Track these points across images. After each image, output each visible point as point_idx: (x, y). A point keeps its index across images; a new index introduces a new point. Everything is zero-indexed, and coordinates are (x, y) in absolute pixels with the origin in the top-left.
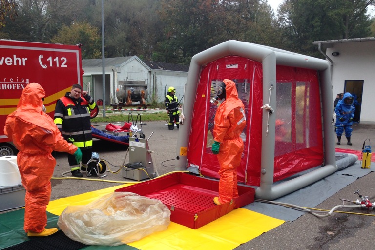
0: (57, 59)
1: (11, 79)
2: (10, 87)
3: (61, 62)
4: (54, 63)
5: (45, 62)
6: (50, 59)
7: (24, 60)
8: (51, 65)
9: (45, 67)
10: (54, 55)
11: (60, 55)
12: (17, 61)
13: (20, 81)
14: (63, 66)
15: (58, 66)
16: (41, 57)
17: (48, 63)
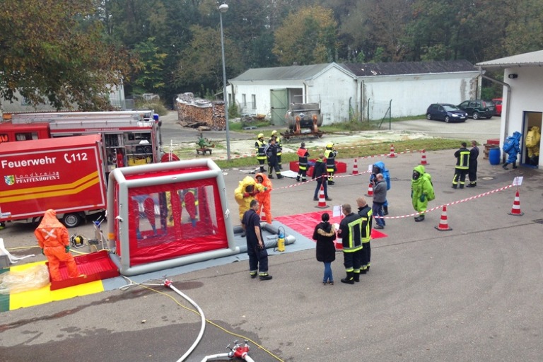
0: (78, 155)
1: (45, 174)
2: (44, 179)
3: (82, 157)
4: (77, 158)
5: (69, 158)
6: (73, 155)
7: (54, 159)
8: (74, 160)
9: (70, 162)
10: (76, 152)
11: (81, 152)
12: (49, 161)
13: (52, 173)
14: (84, 159)
15: (79, 159)
16: (66, 155)
17: (72, 159)
